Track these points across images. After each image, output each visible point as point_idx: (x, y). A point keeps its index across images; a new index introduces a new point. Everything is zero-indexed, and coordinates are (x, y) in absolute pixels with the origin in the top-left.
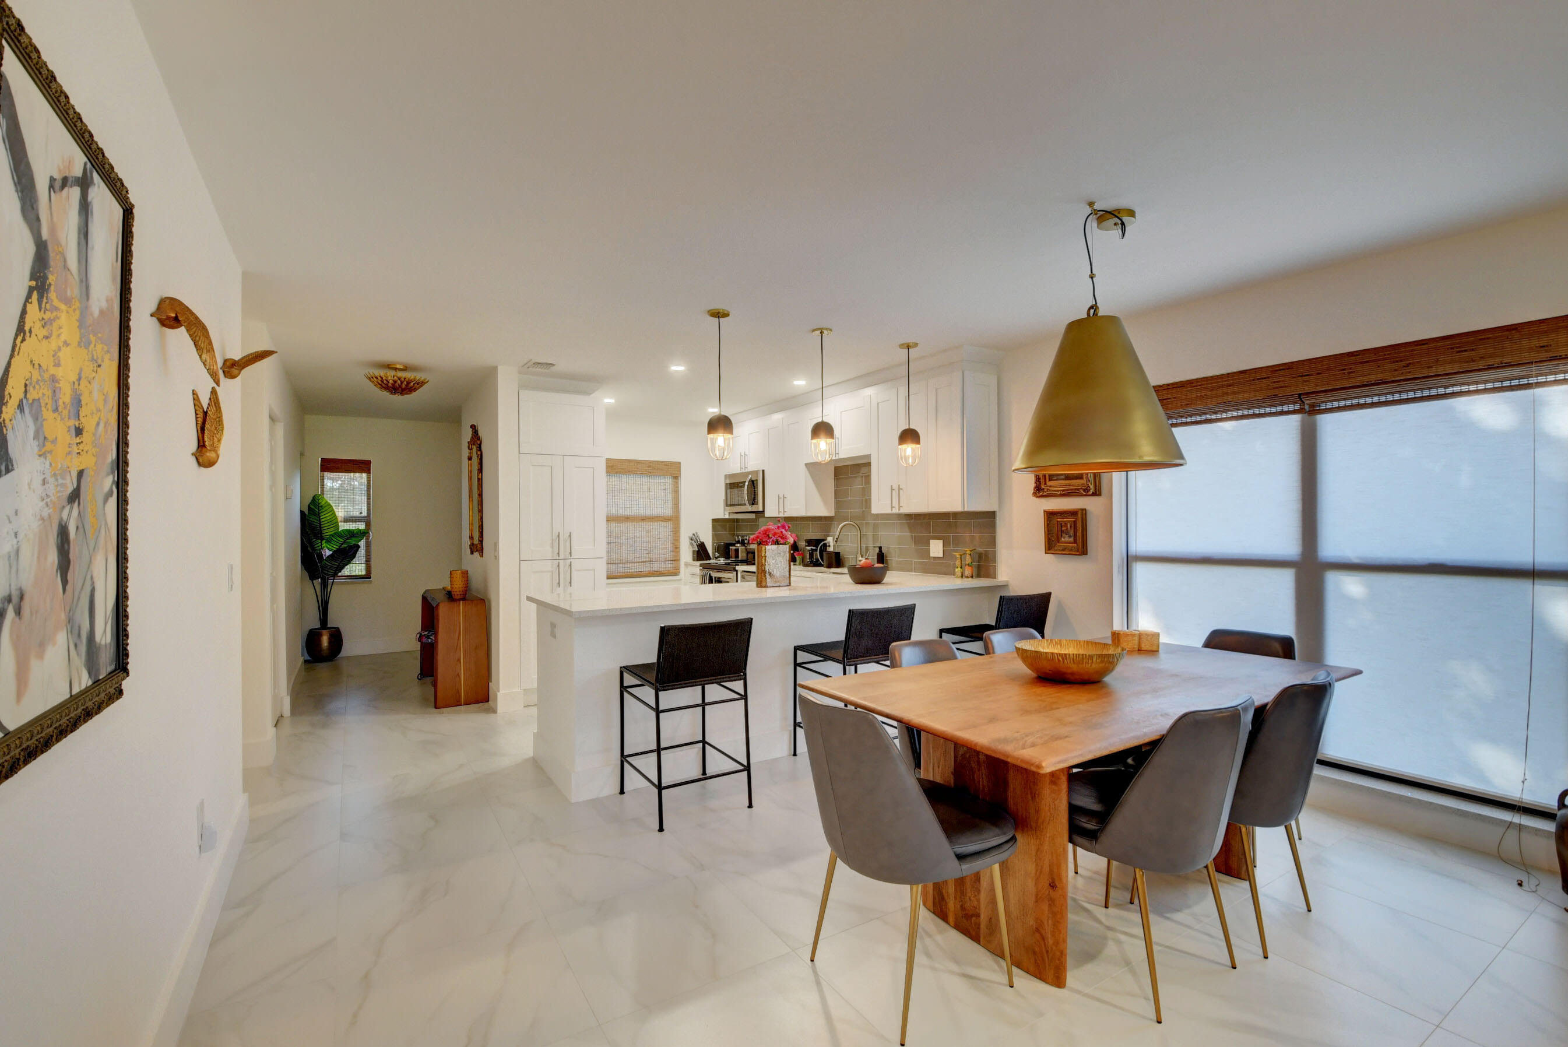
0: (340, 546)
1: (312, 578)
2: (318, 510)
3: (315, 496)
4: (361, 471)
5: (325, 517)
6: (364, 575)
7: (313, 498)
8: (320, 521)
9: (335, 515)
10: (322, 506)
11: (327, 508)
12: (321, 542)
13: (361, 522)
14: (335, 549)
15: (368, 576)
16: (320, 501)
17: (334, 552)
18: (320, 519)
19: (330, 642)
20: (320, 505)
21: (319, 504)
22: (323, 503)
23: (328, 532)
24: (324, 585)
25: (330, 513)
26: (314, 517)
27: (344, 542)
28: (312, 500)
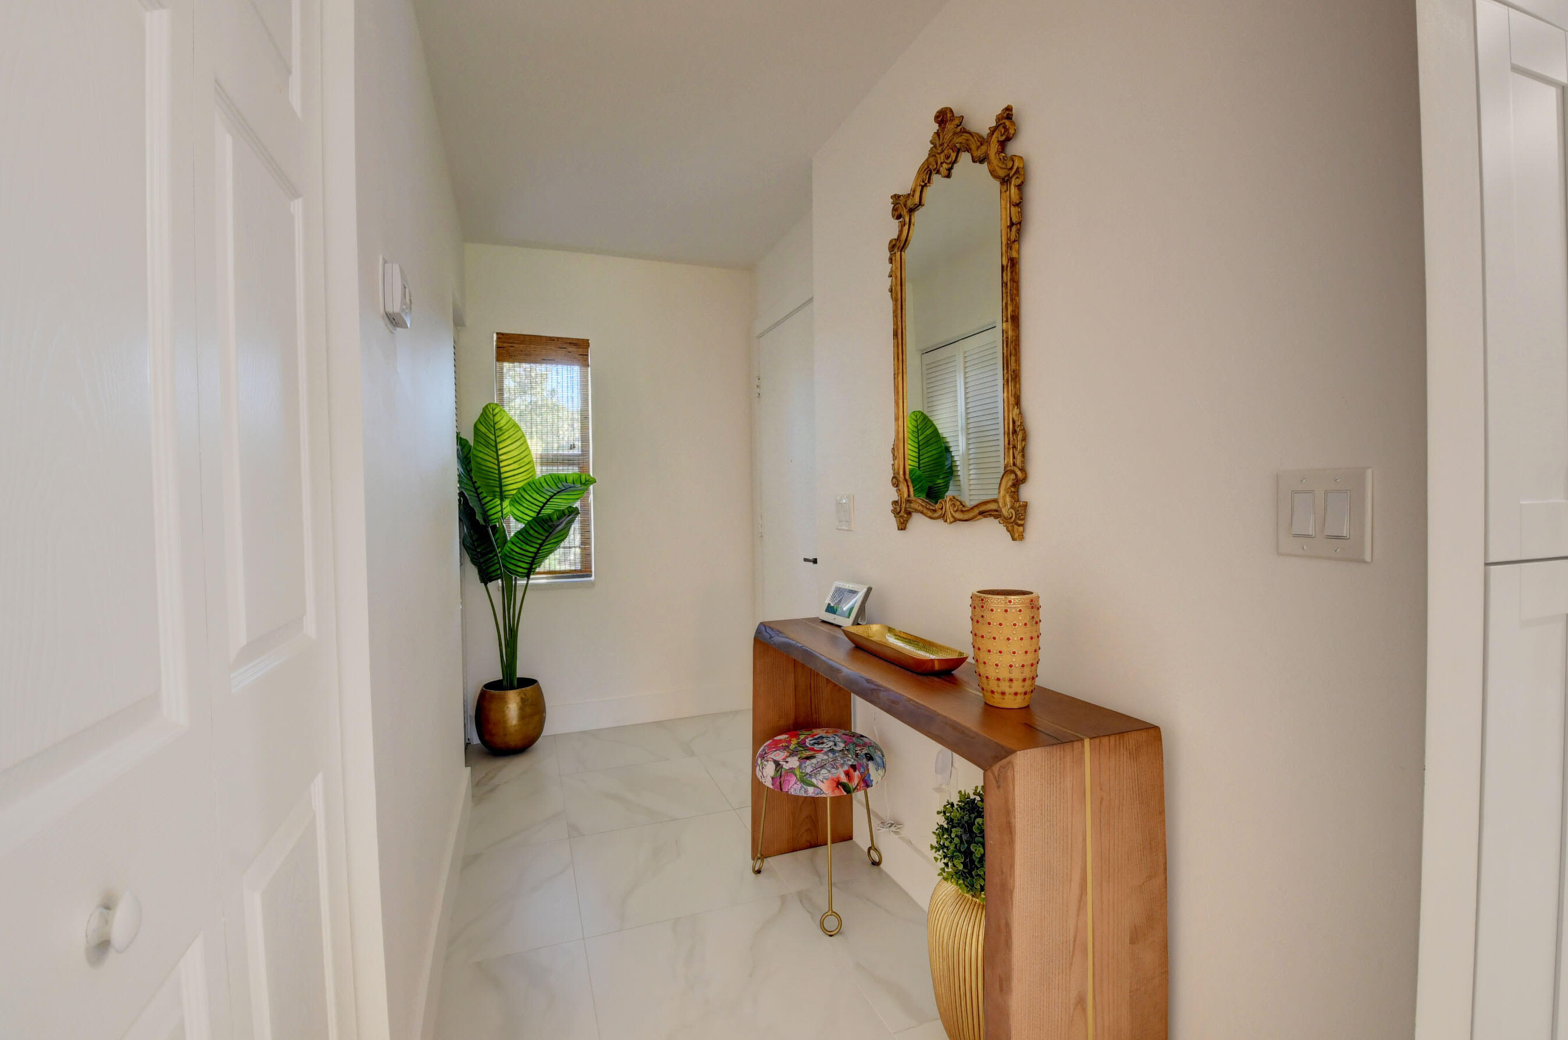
0: (539, 513)
1: (486, 578)
2: (493, 437)
3: (487, 406)
4: (570, 360)
5: (508, 452)
6: (580, 571)
7: (484, 410)
8: (498, 459)
9: (528, 448)
10: (500, 429)
11: (511, 432)
12: (501, 504)
13: (573, 464)
14: (529, 519)
15: (584, 572)
16: (497, 419)
17: (529, 523)
18: (498, 456)
19: (523, 716)
20: (497, 427)
21: (495, 424)
22: (503, 422)
23: (514, 483)
24: (509, 592)
25: (518, 443)
26: (486, 450)
27: (545, 504)
28: (482, 414)
